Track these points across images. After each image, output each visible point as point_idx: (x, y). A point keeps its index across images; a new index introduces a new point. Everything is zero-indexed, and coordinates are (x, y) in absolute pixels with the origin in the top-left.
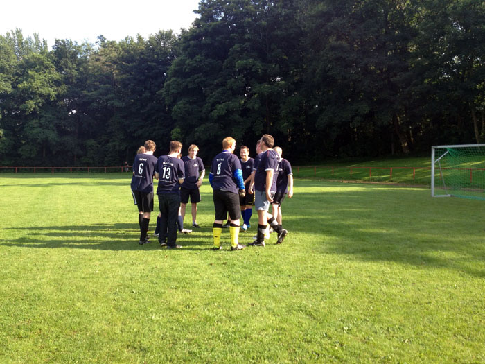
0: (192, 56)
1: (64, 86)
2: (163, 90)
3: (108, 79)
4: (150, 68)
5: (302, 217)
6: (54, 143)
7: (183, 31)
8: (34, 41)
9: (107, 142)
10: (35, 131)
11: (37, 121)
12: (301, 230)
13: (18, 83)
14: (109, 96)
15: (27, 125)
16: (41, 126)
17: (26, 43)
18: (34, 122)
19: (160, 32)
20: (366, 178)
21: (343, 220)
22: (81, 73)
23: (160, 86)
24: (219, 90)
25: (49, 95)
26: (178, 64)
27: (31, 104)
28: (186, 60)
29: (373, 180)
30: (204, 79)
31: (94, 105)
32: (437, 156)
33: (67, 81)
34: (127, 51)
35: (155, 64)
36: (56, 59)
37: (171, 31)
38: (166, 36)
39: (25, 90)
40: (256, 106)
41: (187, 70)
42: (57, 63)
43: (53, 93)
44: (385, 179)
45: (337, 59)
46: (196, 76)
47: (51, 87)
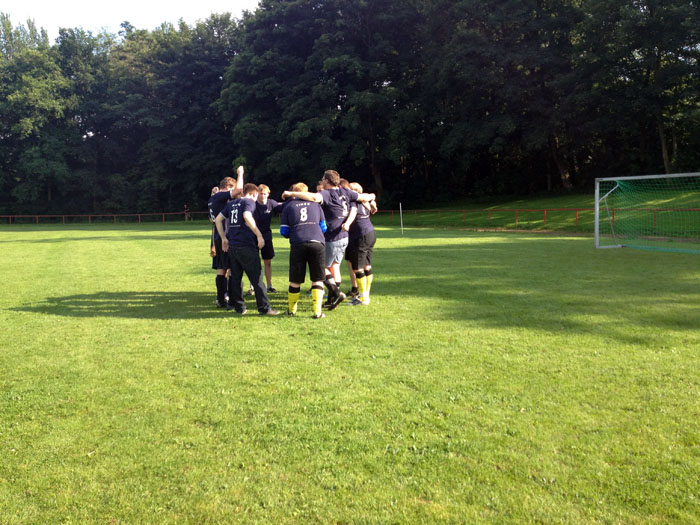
0: (259, 51)
1: (74, 97)
2: (218, 102)
3: (137, 85)
4: (200, 70)
5: (414, 277)
6: (64, 181)
7: (246, 14)
8: (28, 32)
9: (141, 177)
10: (35, 163)
11: (37, 148)
12: (412, 294)
13: (7, 94)
14: (141, 111)
15: (22, 155)
16: (43, 156)
17: (17, 34)
18: (33, 150)
19: (213, 17)
20: (511, 225)
21: (469, 280)
22: (98, 78)
23: (215, 95)
24: (300, 101)
25: (53, 111)
26: (240, 64)
27: (28, 124)
28: (251, 57)
29: (520, 227)
30: (278, 84)
31: (119, 124)
32: (602, 193)
33: (78, 89)
34: (164, 44)
35: (206, 63)
36: (61, 58)
37: (228, 15)
38: (222, 22)
39: (18, 104)
40: (355, 124)
41: (253, 72)
42: (63, 64)
43: (59, 108)
44: (536, 226)
45: (469, 55)
46: (266, 80)
47: (57, 98)
